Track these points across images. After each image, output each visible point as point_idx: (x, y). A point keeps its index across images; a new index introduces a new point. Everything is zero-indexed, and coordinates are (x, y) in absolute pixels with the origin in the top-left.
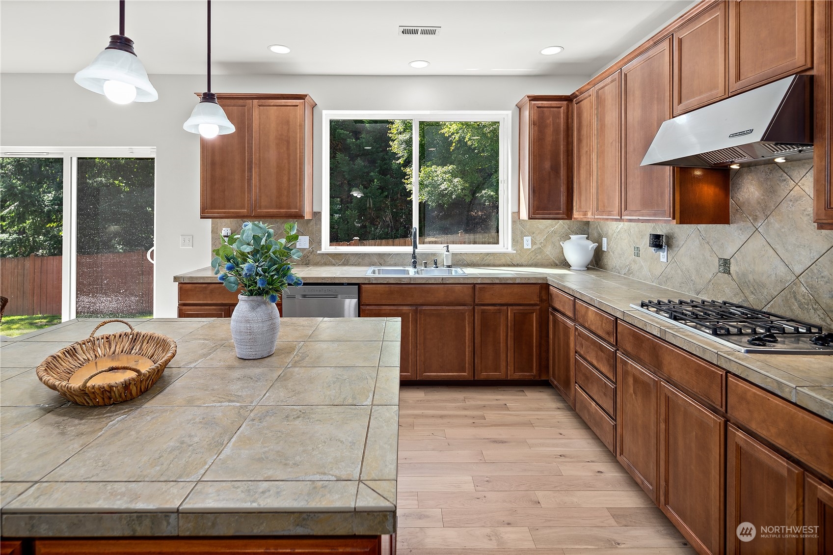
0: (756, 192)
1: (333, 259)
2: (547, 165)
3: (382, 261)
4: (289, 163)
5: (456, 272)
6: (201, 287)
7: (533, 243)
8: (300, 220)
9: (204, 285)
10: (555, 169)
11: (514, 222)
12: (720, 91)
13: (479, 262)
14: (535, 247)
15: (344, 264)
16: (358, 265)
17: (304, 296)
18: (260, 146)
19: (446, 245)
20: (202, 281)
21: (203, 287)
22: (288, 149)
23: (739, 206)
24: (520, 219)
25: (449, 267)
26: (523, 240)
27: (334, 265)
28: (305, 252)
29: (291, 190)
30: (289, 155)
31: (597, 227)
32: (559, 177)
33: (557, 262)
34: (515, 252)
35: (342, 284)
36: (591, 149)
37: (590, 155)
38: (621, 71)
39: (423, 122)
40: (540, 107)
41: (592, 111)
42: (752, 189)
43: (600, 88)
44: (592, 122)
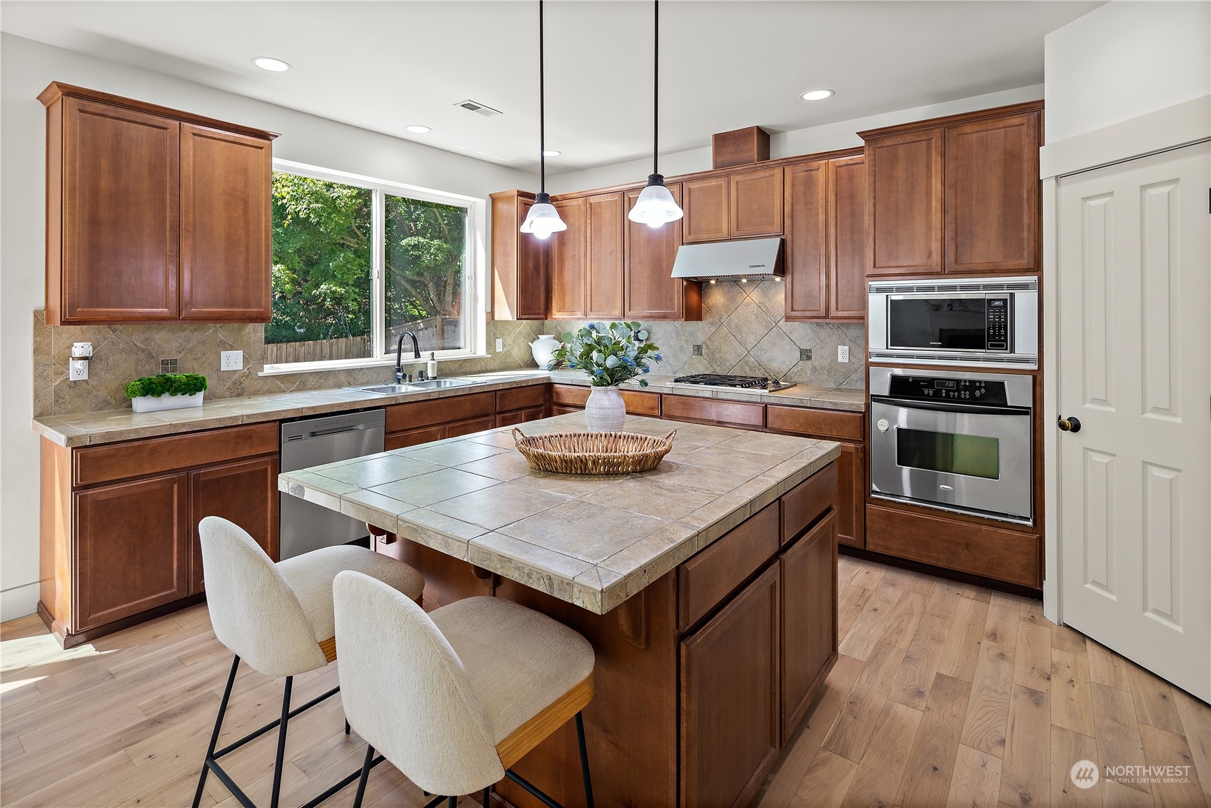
0: (722, 300)
1: (283, 382)
2: (531, 264)
3: (351, 380)
4: (247, 236)
5: (451, 383)
6: (130, 447)
7: (504, 346)
8: (228, 325)
9: (136, 444)
10: (537, 268)
11: (488, 323)
12: (725, 233)
13: (457, 371)
14: (506, 349)
15: (299, 389)
16: (320, 388)
17: (313, 434)
18: (194, 202)
19: (431, 352)
20: (132, 437)
21: (135, 448)
22: (245, 212)
23: (710, 309)
24: (496, 319)
25: (435, 378)
26: (495, 342)
27: (284, 391)
28: (236, 377)
29: (250, 278)
30: (247, 223)
31: (556, 327)
32: (539, 277)
33: (521, 364)
34: (490, 356)
35: (358, 410)
36: (582, 254)
37: (579, 259)
38: (623, 193)
39: (386, 195)
40: (525, 204)
41: (583, 219)
42: (719, 297)
43: (593, 200)
44: (583, 229)
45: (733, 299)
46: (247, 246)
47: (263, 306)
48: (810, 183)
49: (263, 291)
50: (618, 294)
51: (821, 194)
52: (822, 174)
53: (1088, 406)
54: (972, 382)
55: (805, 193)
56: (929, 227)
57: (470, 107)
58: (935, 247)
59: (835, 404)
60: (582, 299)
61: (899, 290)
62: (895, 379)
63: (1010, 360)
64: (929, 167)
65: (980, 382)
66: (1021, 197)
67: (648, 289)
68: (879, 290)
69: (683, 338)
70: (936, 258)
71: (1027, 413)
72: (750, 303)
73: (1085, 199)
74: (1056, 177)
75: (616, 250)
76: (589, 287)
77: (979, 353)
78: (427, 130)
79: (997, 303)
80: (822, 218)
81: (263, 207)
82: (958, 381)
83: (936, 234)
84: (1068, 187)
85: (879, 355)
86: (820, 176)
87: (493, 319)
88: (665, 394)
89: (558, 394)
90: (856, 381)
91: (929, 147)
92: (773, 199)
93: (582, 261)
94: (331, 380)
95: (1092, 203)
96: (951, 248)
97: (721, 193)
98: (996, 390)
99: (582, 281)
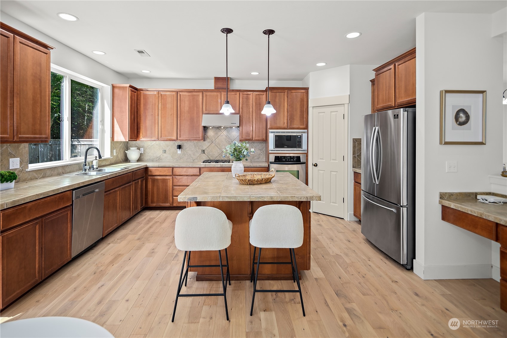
1: (37, 174)
3: (64, 171)
6: (21, 208)
7: (116, 153)
9: (23, 206)
11: (111, 143)
15: (43, 177)
16: (52, 176)
17: (83, 195)
20: (23, 202)
21: (23, 208)
22: (40, 86)
23: (208, 137)
24: (115, 141)
26: (113, 151)
27: (37, 178)
30: (41, 92)
32: (135, 123)
33: (121, 160)
34: (112, 157)
35: (97, 183)
36: (157, 114)
37: (155, 116)
38: (177, 92)
39: (71, 80)
40: (131, 91)
41: (157, 100)
42: (211, 133)
43: (163, 93)
44: (157, 104)
45: (217, 134)
46: (41, 103)
47: (47, 134)
48: (248, 99)
49: (47, 127)
50: (174, 131)
51: (251, 103)
52: (252, 96)
53: (319, 160)
54: (294, 157)
55: (246, 101)
56: (284, 116)
57: (140, 52)
58: (285, 121)
59: (260, 165)
60: (157, 132)
61: (277, 132)
62: (276, 157)
63: (301, 151)
64: (284, 100)
65: (295, 156)
66: (304, 110)
67: (188, 129)
68: (272, 132)
69: (197, 147)
70: (286, 124)
71: (305, 163)
72: (223, 135)
73: (319, 113)
74: (313, 107)
75: (174, 114)
76: (160, 128)
77: (295, 149)
78: (104, 54)
79: (299, 136)
80: (251, 110)
81: (47, 84)
82: (291, 157)
83: (286, 118)
84: (315, 110)
85: (271, 151)
86: (251, 96)
87: (113, 141)
88: (201, 167)
89: (151, 171)
90: (256, 159)
91: (284, 94)
92: (236, 102)
93: (157, 117)
94: (56, 172)
95: (320, 114)
96: (289, 122)
97: (218, 98)
98: (298, 158)
99: (157, 125)
